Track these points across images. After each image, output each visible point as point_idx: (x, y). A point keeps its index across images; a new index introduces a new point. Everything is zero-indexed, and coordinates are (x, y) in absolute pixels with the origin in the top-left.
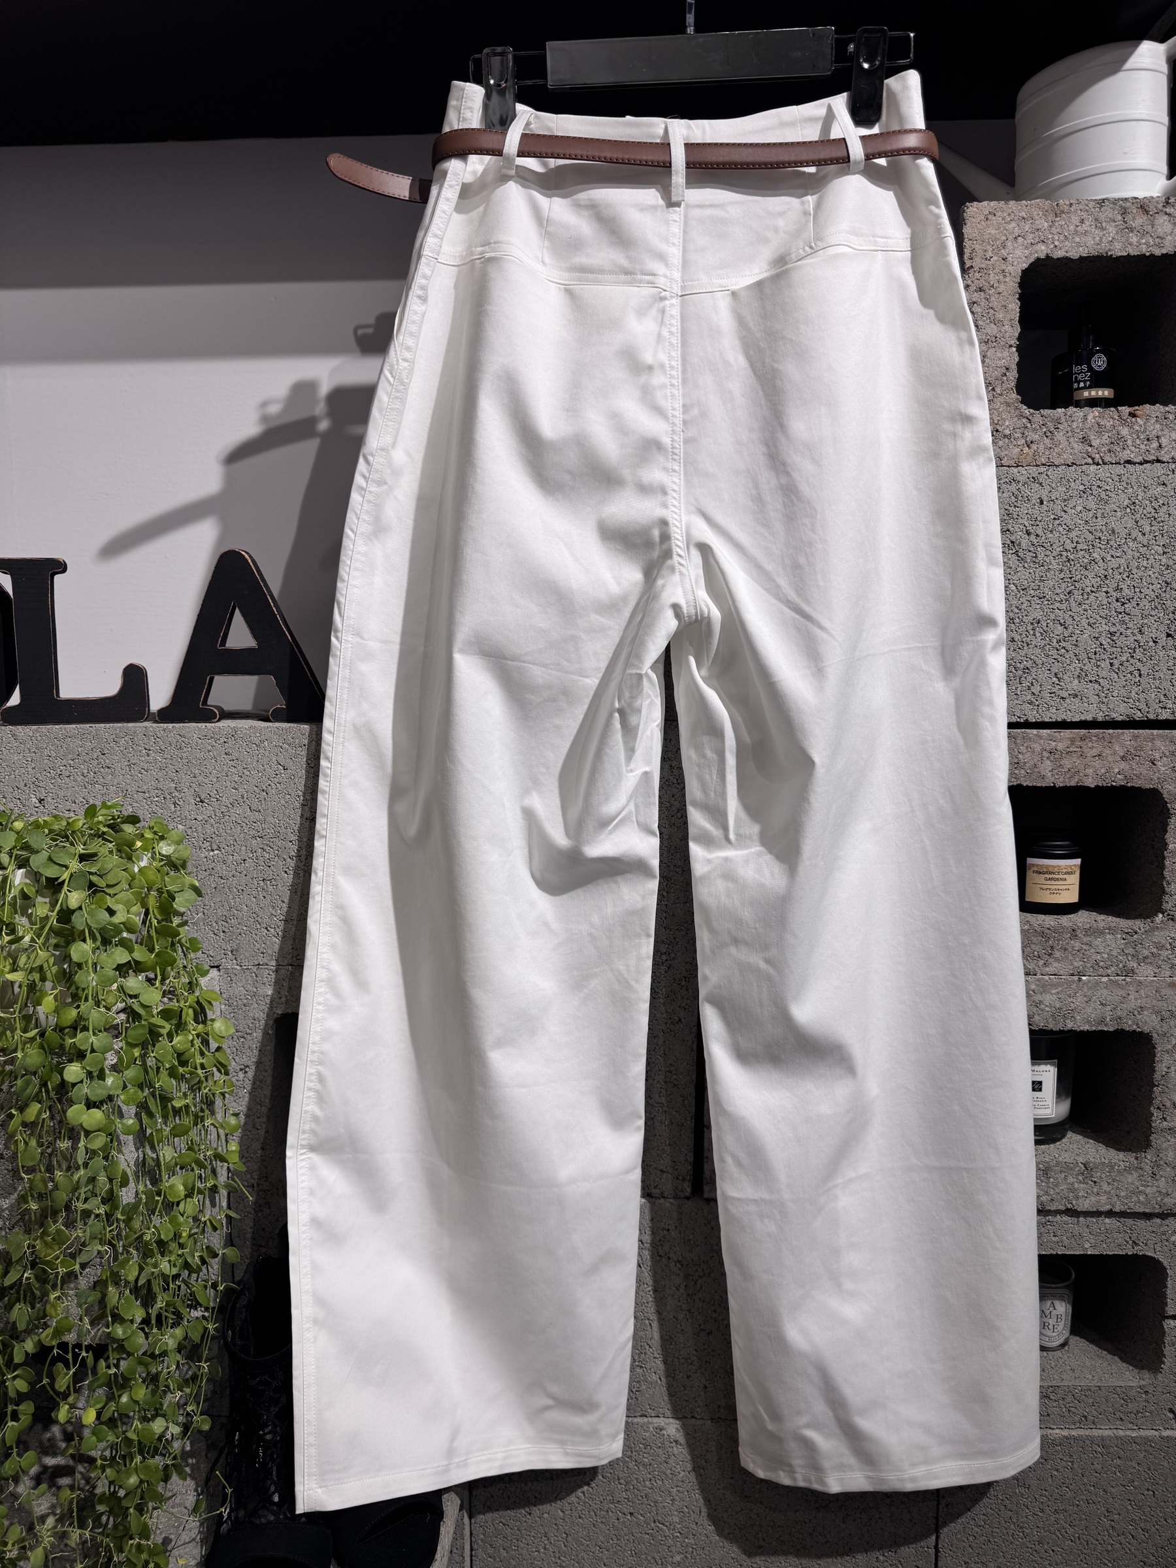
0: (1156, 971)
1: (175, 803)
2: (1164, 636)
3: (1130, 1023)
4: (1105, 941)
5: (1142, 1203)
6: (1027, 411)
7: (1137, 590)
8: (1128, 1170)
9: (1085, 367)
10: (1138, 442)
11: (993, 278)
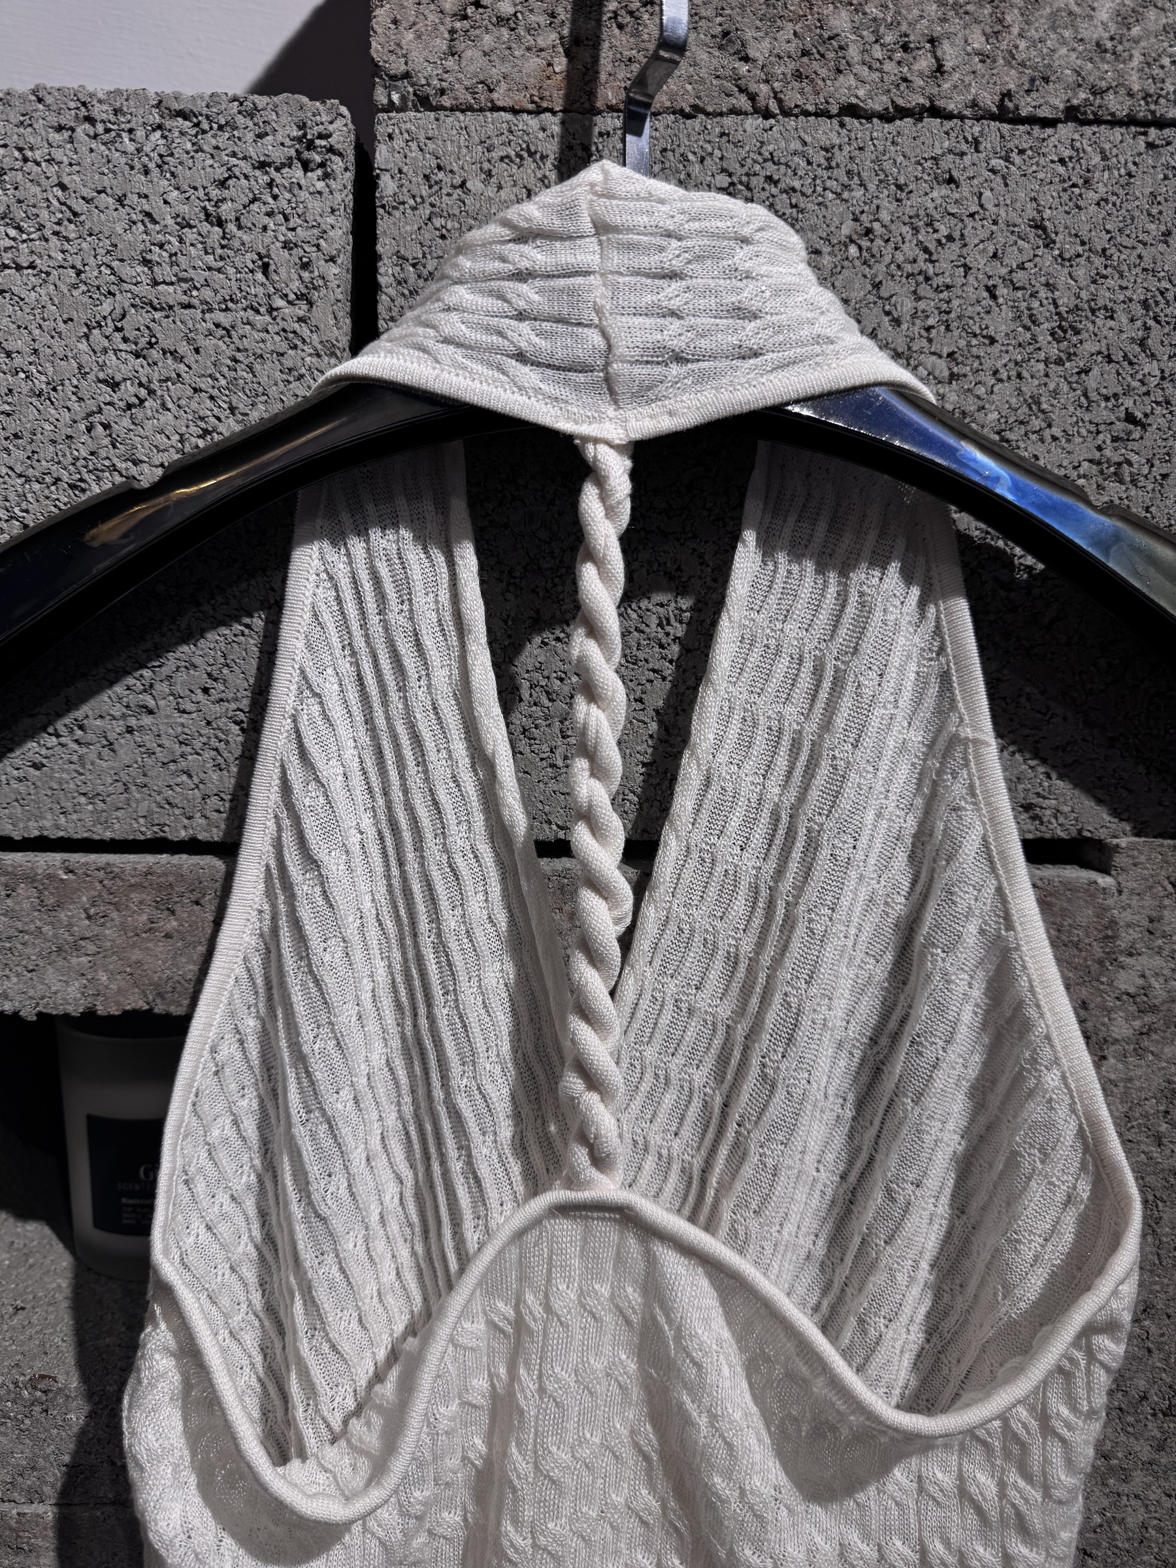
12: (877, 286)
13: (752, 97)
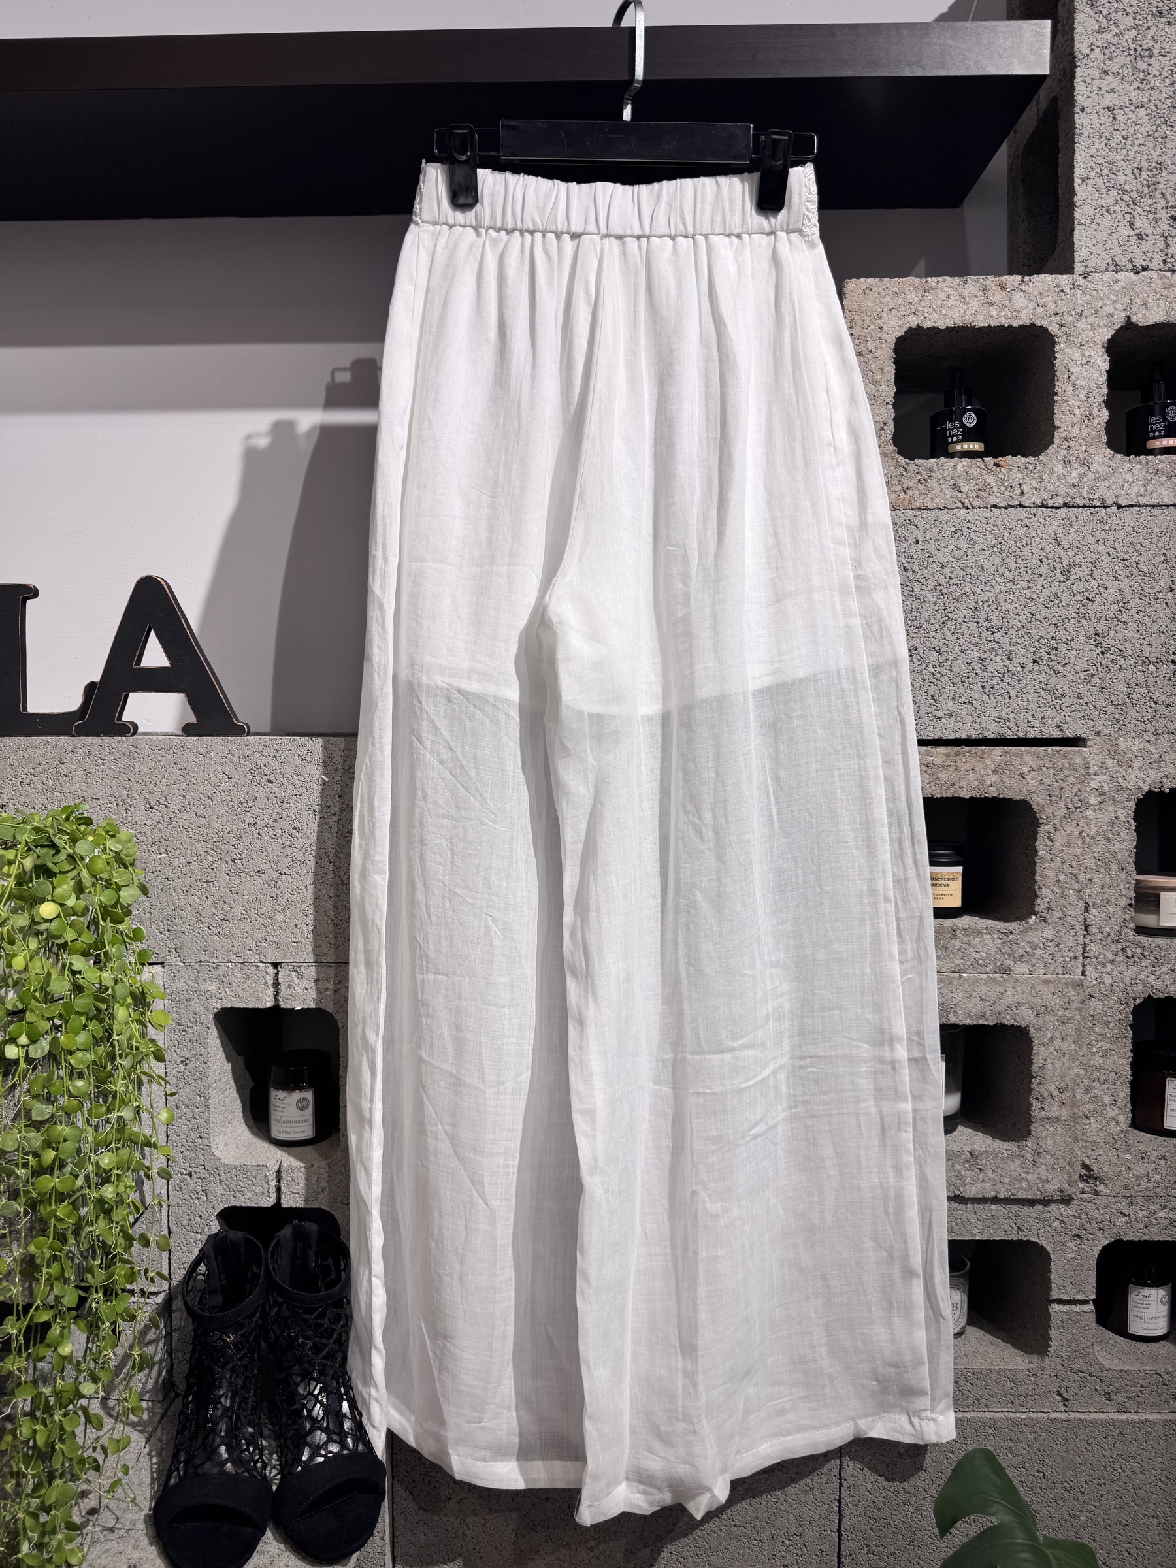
0: (1032, 969)
1: (126, 809)
2: (1030, 661)
3: (1008, 1017)
4: (983, 940)
5: (1025, 1190)
6: (902, 461)
7: (1005, 620)
8: (1011, 1158)
9: (957, 424)
10: (1002, 489)
11: (870, 346)
12: (1003, 560)
13: (963, 503)
